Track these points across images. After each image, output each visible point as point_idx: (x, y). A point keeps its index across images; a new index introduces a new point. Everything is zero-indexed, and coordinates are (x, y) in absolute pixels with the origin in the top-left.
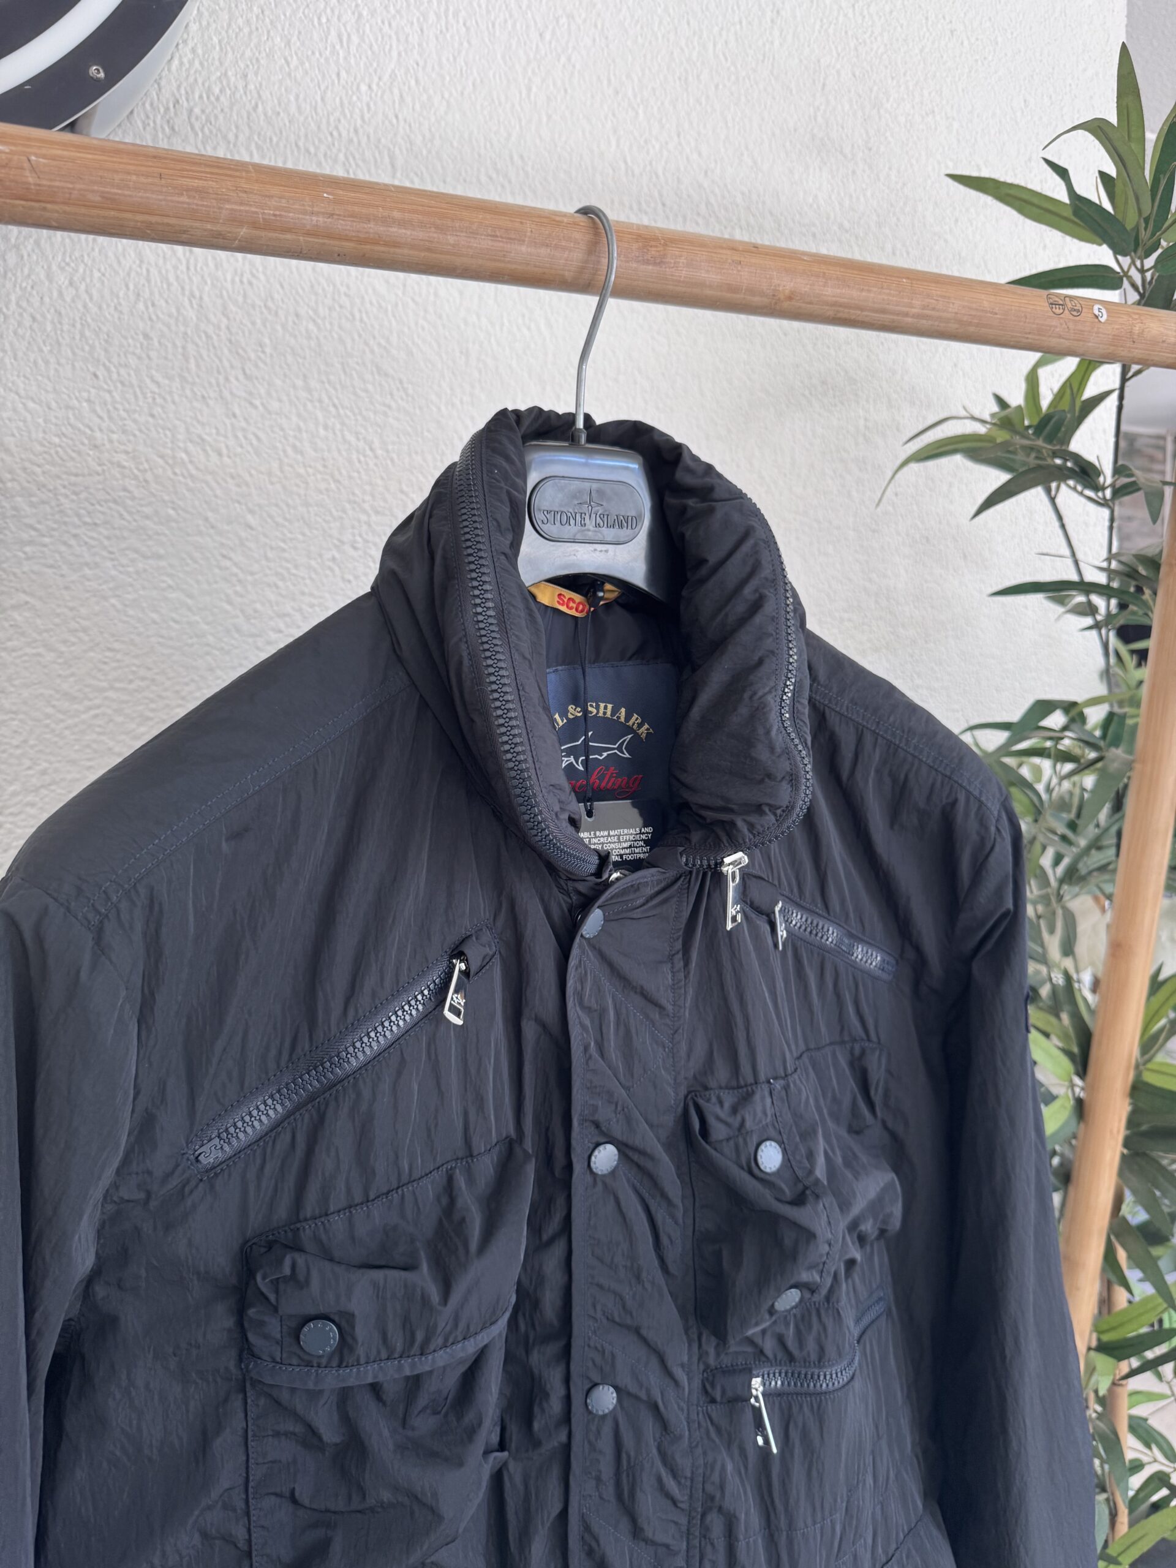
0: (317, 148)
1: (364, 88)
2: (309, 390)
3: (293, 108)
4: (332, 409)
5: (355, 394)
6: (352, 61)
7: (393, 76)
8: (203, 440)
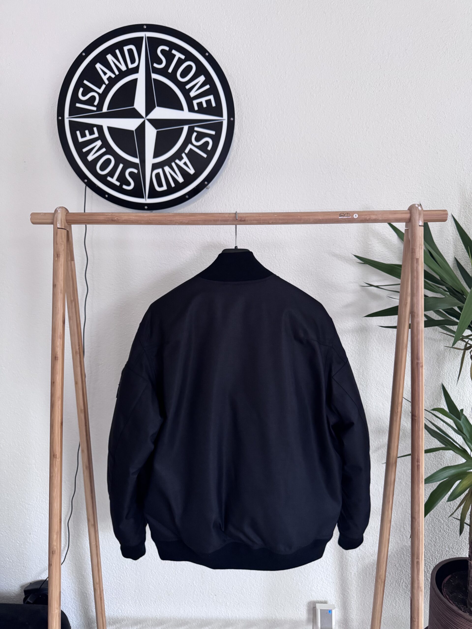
8: (226, 240)
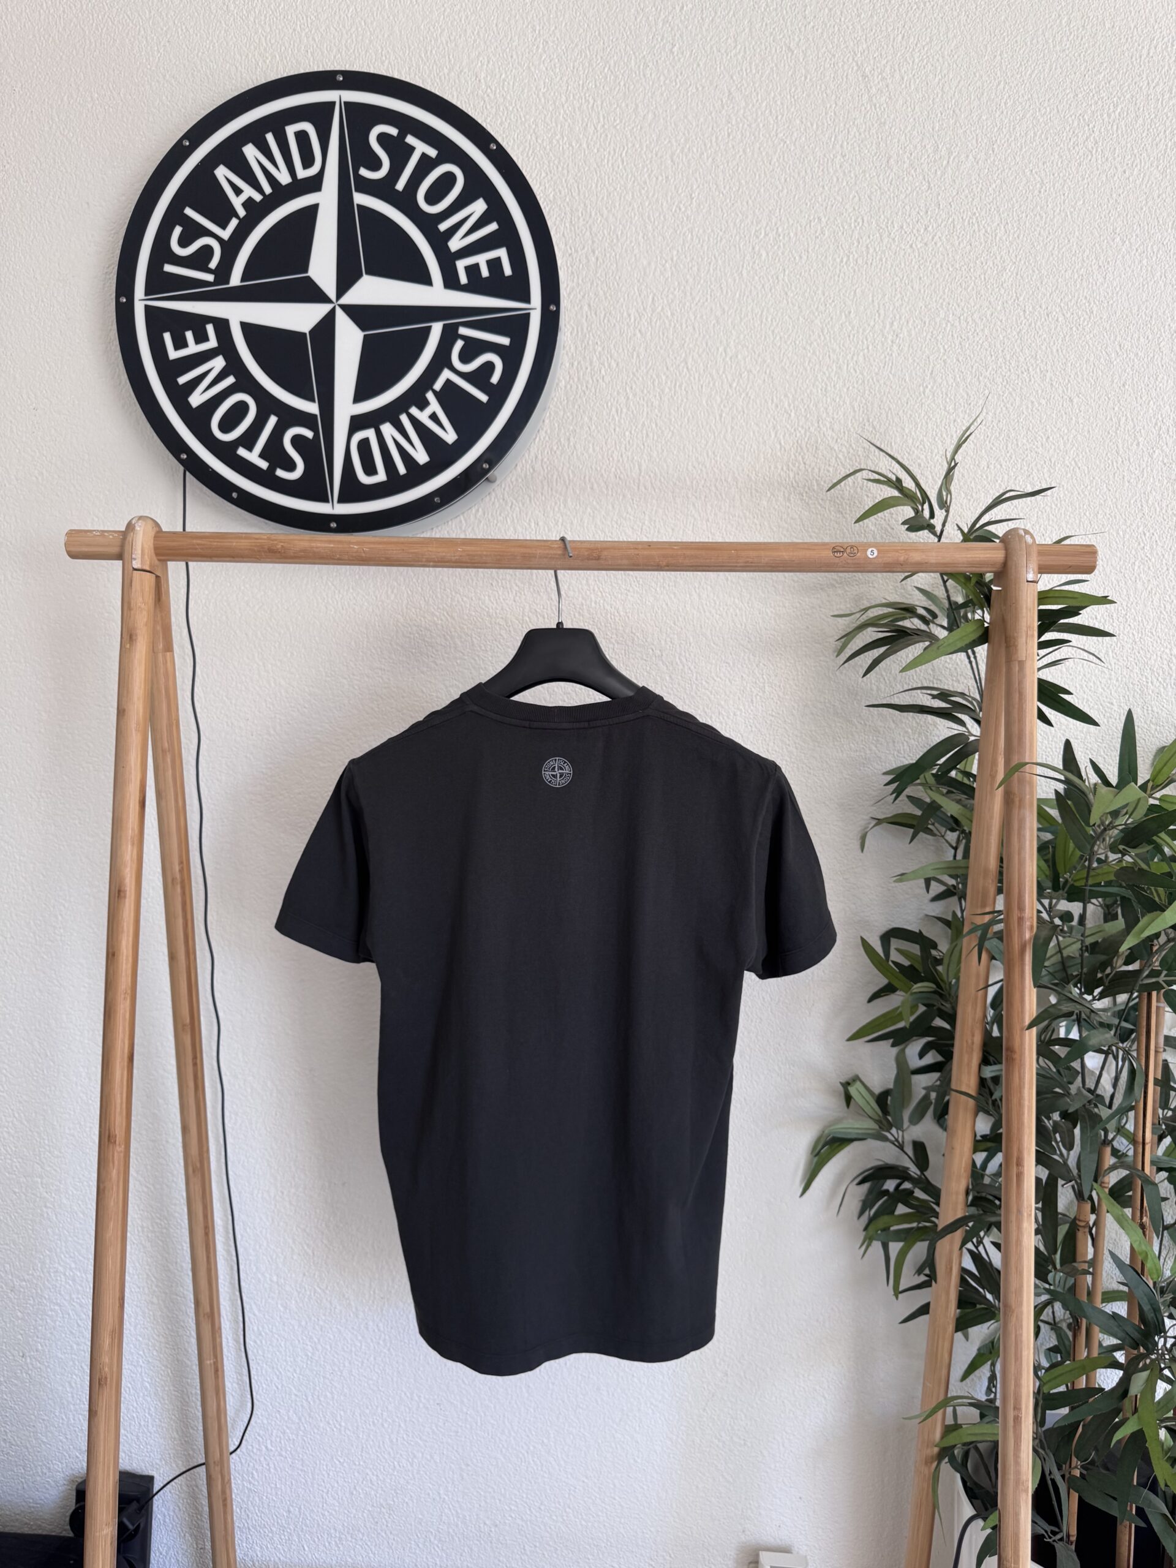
0: (601, 468)
1: (627, 433)
2: (588, 584)
3: (591, 450)
4: (599, 594)
5: (612, 585)
6: (622, 422)
7: (644, 424)
